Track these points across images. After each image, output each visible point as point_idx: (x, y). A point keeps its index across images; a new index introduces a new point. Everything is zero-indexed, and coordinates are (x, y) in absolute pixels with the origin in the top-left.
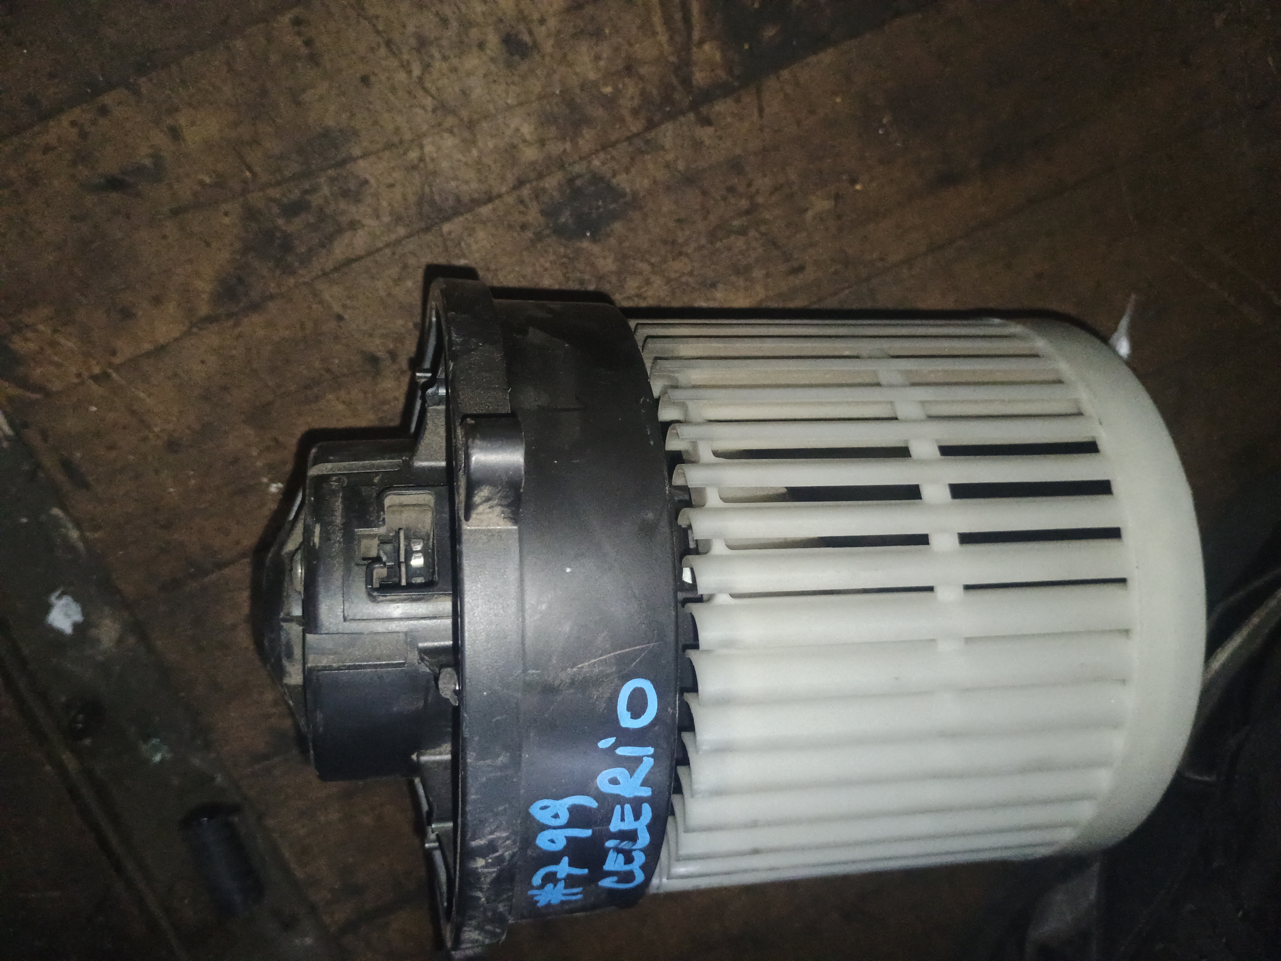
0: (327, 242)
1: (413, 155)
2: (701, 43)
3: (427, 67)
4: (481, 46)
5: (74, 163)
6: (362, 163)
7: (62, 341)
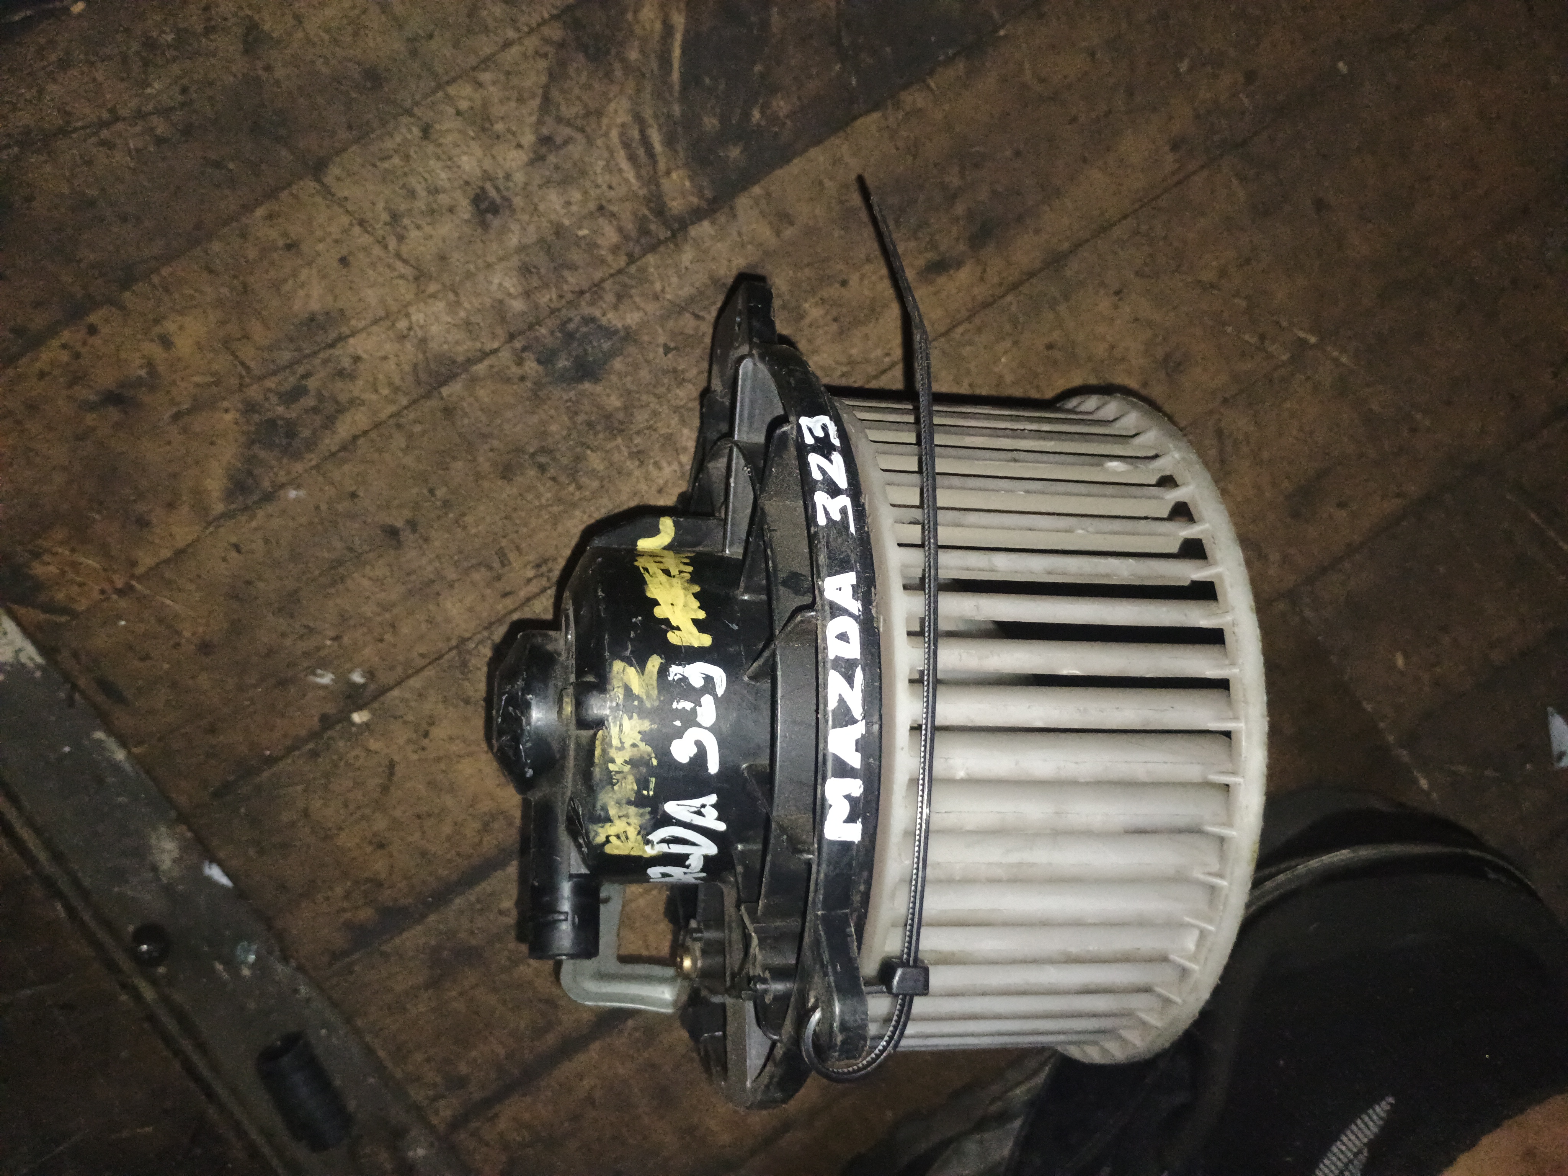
0: (330, 422)
1: (402, 324)
2: (668, 173)
3: (401, 238)
4: (451, 210)
5: (70, 385)
6: (352, 341)
7: (83, 560)
